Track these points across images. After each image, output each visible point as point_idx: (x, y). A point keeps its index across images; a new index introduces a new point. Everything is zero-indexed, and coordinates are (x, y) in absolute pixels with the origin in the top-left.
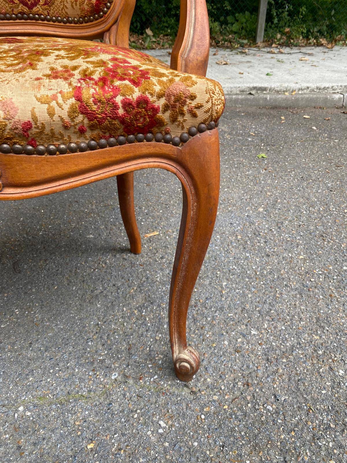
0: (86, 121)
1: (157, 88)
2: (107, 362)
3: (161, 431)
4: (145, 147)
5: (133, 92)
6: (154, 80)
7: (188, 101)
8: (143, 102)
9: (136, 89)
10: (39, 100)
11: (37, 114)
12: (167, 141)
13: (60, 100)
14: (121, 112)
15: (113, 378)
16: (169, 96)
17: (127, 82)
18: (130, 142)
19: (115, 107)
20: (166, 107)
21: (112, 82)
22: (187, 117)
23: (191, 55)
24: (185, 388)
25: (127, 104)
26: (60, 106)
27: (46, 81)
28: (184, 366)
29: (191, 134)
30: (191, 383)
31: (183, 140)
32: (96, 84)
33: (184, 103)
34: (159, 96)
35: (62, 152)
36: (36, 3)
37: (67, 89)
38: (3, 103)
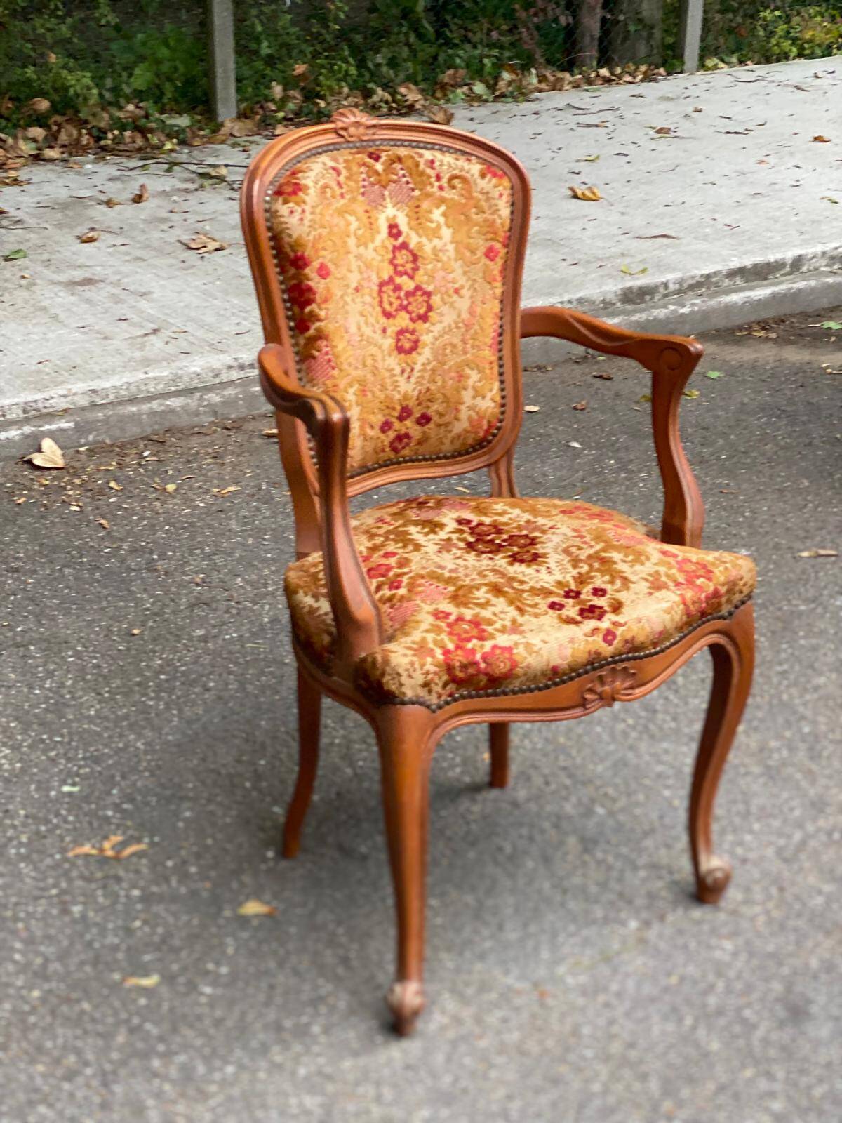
1: (720, 578)
4: (706, 627)
5: (708, 586)
7: (739, 583)
8: (715, 593)
9: (709, 584)
10: (664, 612)
11: (665, 623)
13: (675, 608)
14: (704, 605)
16: (729, 583)
17: (703, 580)
18: (700, 626)
19: (701, 602)
20: (726, 592)
22: (737, 594)
25: (707, 598)
26: (676, 613)
27: (656, 594)
31: (730, 614)
33: (736, 585)
34: (723, 585)
35: (667, 648)
36: (407, 444)
37: (677, 599)
38: (648, 621)
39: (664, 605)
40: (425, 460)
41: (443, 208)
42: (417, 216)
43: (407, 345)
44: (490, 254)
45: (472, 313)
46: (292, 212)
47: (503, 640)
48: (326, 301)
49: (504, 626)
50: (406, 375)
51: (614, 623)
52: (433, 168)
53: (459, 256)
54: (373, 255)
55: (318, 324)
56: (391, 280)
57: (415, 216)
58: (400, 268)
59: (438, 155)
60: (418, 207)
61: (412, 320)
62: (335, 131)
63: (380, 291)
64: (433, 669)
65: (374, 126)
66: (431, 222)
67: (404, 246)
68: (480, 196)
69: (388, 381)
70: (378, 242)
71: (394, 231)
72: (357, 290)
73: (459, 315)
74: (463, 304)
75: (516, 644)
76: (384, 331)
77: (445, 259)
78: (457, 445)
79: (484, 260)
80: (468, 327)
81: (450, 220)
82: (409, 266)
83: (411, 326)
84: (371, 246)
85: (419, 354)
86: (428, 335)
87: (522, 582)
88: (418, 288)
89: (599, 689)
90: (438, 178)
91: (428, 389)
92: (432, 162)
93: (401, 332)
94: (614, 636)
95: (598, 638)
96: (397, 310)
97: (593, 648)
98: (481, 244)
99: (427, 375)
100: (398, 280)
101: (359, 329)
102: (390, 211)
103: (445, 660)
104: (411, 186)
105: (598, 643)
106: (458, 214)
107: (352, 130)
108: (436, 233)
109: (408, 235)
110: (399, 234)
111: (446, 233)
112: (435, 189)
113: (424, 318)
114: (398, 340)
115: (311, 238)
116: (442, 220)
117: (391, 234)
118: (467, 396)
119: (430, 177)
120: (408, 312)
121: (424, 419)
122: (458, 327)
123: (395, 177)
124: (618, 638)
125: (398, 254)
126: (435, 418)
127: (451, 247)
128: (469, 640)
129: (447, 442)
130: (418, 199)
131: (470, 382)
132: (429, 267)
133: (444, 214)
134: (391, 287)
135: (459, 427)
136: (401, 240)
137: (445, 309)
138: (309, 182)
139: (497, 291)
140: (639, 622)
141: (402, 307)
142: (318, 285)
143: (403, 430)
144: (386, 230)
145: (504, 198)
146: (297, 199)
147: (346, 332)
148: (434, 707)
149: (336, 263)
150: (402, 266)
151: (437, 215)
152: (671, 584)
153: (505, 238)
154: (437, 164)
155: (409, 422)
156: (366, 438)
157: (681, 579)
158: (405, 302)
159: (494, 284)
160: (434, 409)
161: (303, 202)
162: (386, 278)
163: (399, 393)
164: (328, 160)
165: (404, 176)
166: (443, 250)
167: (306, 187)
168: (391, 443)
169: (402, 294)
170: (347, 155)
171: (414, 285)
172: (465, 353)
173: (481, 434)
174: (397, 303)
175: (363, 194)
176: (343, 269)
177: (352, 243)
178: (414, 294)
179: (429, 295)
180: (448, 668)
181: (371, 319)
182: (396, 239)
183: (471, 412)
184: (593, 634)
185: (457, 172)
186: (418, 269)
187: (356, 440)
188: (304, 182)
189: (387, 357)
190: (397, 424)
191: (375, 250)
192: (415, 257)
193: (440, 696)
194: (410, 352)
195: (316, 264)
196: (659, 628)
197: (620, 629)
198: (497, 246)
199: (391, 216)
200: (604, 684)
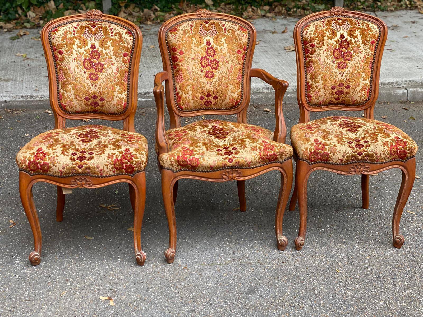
0: (261, 160)
1: (277, 151)
4: (273, 164)
5: (271, 152)
6: (276, 148)
8: (274, 154)
11: (252, 160)
12: (278, 163)
14: (269, 157)
16: (280, 152)
17: (270, 150)
18: (270, 164)
19: (268, 156)
20: (279, 155)
21: (267, 150)
22: (284, 156)
25: (270, 155)
26: (256, 157)
27: (252, 151)
28: (282, 242)
29: (285, 160)
31: (283, 162)
32: (263, 151)
33: (283, 153)
35: (255, 168)
36: (210, 104)
37: (257, 153)
38: (245, 158)
39: (253, 155)
40: (217, 109)
41: (225, 38)
42: (217, 40)
43: (210, 76)
44: (239, 52)
45: (231, 68)
46: (172, 36)
47: (197, 156)
48: (181, 61)
49: (199, 153)
50: (209, 84)
51: (233, 157)
53: (229, 52)
54: (201, 50)
55: (178, 67)
56: (206, 57)
57: (216, 40)
59: (227, 23)
60: (217, 37)
61: (212, 69)
62: (197, 15)
63: (201, 59)
64: (173, 161)
65: (210, 14)
66: (221, 42)
67: (212, 48)
68: (237, 35)
69: (203, 86)
70: (202, 46)
71: (208, 43)
72: (193, 59)
73: (227, 69)
74: (229, 65)
75: (200, 158)
76: (202, 71)
77: (224, 52)
78: (227, 106)
79: (236, 54)
80: (230, 72)
82: (212, 54)
83: (211, 70)
84: (200, 47)
85: (214, 79)
86: (217, 73)
87: (214, 143)
88: (214, 60)
89: (228, 175)
90: (225, 29)
91: (216, 89)
92: (224, 25)
93: (208, 72)
94: (232, 161)
95: (227, 160)
96: (207, 65)
97: (224, 163)
98: (236, 49)
99: (216, 85)
100: (208, 57)
101: (193, 70)
102: (208, 38)
103: (177, 159)
104: (216, 31)
106: (229, 41)
107: (202, 15)
108: (222, 45)
109: (213, 45)
110: (210, 44)
111: (225, 45)
112: (224, 32)
113: (216, 68)
114: (207, 74)
115: (178, 43)
116: (224, 42)
117: (207, 44)
118: (229, 92)
119: (222, 29)
120: (211, 66)
121: (216, 98)
122: (227, 72)
123: (211, 28)
124: (234, 161)
125: (209, 50)
126: (219, 97)
127: (226, 49)
128: (187, 155)
129: (224, 105)
130: (218, 35)
131: (230, 88)
132: (219, 54)
133: (225, 40)
134: (205, 59)
135: (227, 101)
136: (210, 46)
137: (223, 66)
138: (181, 28)
139: (240, 63)
140: (242, 158)
141: (209, 65)
142: (179, 57)
143: (209, 100)
144: (206, 43)
145: (245, 36)
146: (175, 33)
147: (188, 70)
148: (175, 171)
149: (186, 51)
150: (210, 53)
151: (223, 40)
152: (258, 149)
153: (245, 48)
154: (225, 25)
155: (210, 98)
156: (194, 100)
157: (262, 149)
158: (210, 64)
159: (240, 61)
160: (218, 95)
161: (177, 33)
162: (204, 56)
163: (207, 89)
164: (190, 23)
165: (214, 28)
166: (224, 50)
167: (179, 30)
168: (204, 103)
169: (209, 61)
170: (198, 22)
171: (213, 59)
172: (229, 80)
173: (234, 104)
174: (207, 63)
175: (199, 33)
176: (188, 53)
177: (193, 46)
178: (213, 61)
179: (218, 62)
180: (178, 161)
181: (197, 67)
182: (209, 46)
183: (230, 97)
184: (225, 159)
185: (231, 28)
186: (215, 55)
187: (191, 101)
188: (179, 28)
189: (202, 78)
190: (206, 98)
191: (201, 48)
192: (214, 51)
193: (176, 169)
194: (210, 78)
195: (179, 51)
196: (249, 161)
197: (235, 159)
198: (241, 50)
199: (208, 39)
200: (229, 174)
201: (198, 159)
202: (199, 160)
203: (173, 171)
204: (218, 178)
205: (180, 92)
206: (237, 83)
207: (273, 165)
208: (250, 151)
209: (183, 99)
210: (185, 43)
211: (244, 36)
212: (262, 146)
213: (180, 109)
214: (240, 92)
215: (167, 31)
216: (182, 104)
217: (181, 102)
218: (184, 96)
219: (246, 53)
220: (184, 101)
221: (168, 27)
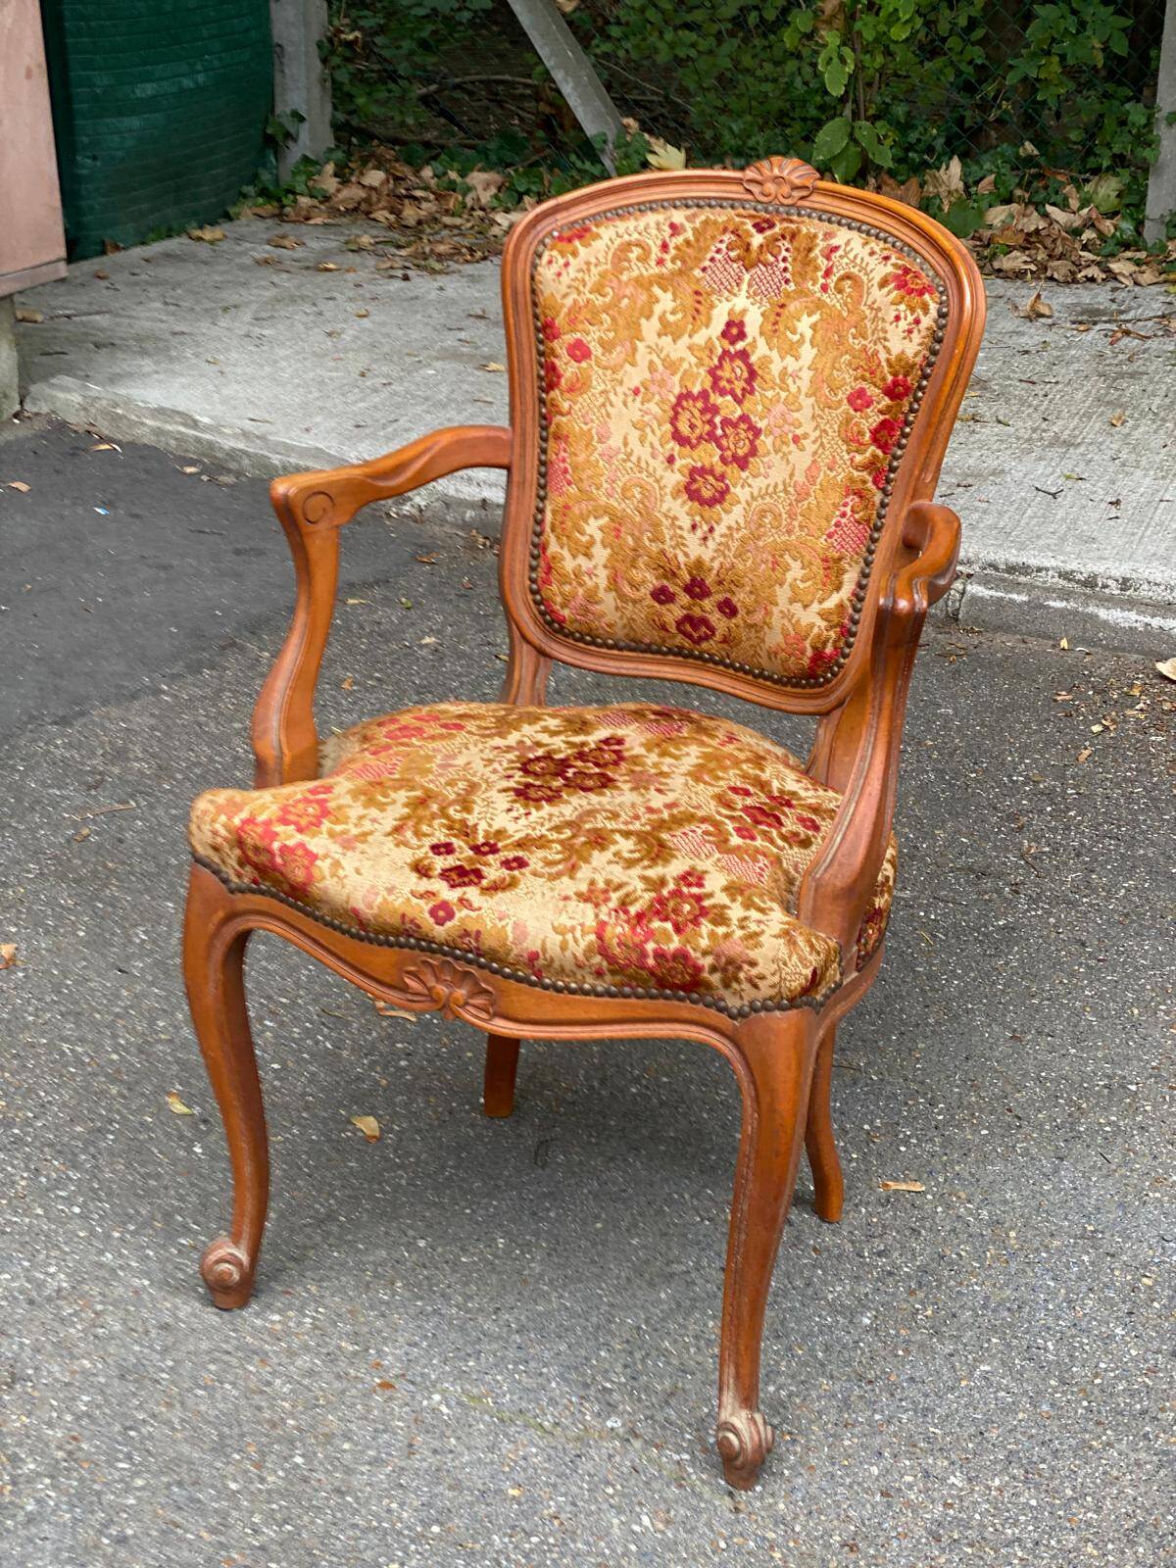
0: (605, 964)
1: (704, 943)
2: (616, 1396)
3: (636, 1528)
4: (687, 1010)
5: (670, 940)
6: (705, 929)
7: (746, 967)
8: (681, 956)
9: (676, 938)
10: (554, 929)
11: (548, 945)
12: (721, 1010)
13: (578, 934)
14: (651, 962)
15: (609, 1424)
16: (718, 957)
17: (669, 926)
18: (667, 998)
19: (644, 955)
20: (713, 969)
21: (650, 921)
22: (746, 986)
23: (827, 876)
24: (727, 1498)
25: (659, 955)
26: (576, 941)
27: (573, 904)
28: (727, 1438)
29: (754, 1009)
30: (743, 1496)
31: (741, 1014)
32: (628, 922)
33: (740, 968)
34: (705, 953)
35: (573, 992)
36: (707, 638)
37: (591, 922)
38: (516, 925)
39: (564, 920)
40: (741, 669)
41: (816, 317)
42: (777, 320)
43: (707, 493)
44: (859, 400)
45: (811, 478)
46: (553, 261)
48: (571, 390)
49: (345, 832)
50: (699, 533)
51: (465, 900)
52: (828, 258)
53: (813, 393)
54: (686, 354)
55: (559, 418)
56: (704, 395)
57: (772, 318)
58: (723, 383)
59: (855, 240)
60: (782, 306)
61: (723, 459)
62: (739, 182)
63: (679, 404)
65: (809, 188)
67: (744, 355)
68: (868, 312)
69: (667, 534)
70: (700, 338)
71: (734, 330)
72: (636, 392)
73: (792, 475)
74: (801, 459)
75: (326, 856)
76: (671, 460)
77: (793, 389)
78: (776, 666)
79: (845, 406)
81: (818, 337)
82: (739, 386)
83: (719, 468)
84: (686, 339)
85: (727, 512)
86: (744, 489)
87: (467, 809)
88: (744, 418)
89: (432, 982)
90: (828, 273)
91: (733, 566)
92: (838, 248)
93: (702, 471)
94: (450, 916)
95: (425, 906)
96: (700, 438)
97: (410, 913)
98: (849, 382)
99: (734, 545)
100: (716, 399)
101: (626, 444)
102: (741, 302)
103: (241, 830)
104: (788, 275)
105: (422, 911)
106: (831, 333)
107: (770, 187)
108: (792, 350)
109: (755, 341)
110: (742, 335)
111: (808, 353)
112: (817, 287)
113: (742, 463)
114: (693, 480)
115: (569, 302)
116: (809, 333)
117: (725, 334)
118: (783, 594)
119: (817, 268)
120: (720, 446)
121: (728, 608)
122: (786, 491)
123: (771, 259)
124: (456, 922)
125: (727, 365)
126: (742, 612)
127: (807, 375)
128: (288, 823)
129: (765, 655)
130: (788, 295)
131: (790, 576)
132: (770, 394)
133: (814, 327)
134: (700, 405)
135: (774, 639)
136: (740, 345)
137: (775, 458)
138: (608, 236)
139: (858, 458)
140: (500, 919)
141: (711, 436)
142: (568, 368)
143: (697, 612)
144: (721, 327)
145: (903, 325)
146: (567, 247)
147: (600, 441)
148: (233, 886)
149: (607, 346)
150: (729, 381)
151: (804, 325)
152: (613, 904)
153: (895, 383)
154: (840, 252)
155: (707, 604)
156: (622, 596)
157: (633, 910)
158: (719, 432)
159: (854, 446)
160: (740, 598)
161: (575, 254)
162: (696, 390)
163: (686, 555)
164: (678, 216)
165: (785, 260)
166: (795, 376)
167: (598, 236)
168: (679, 624)
169: (717, 420)
170: (721, 216)
171: (739, 413)
172: (789, 532)
173: (806, 662)
174: (703, 429)
175: (704, 269)
176: (617, 354)
177: (650, 328)
178: (735, 425)
179: (757, 432)
180: (240, 843)
181: (650, 437)
182: (733, 343)
183: (786, 622)
184: (421, 897)
185: (855, 271)
186: (752, 392)
187: (601, 594)
188: (602, 231)
189: (668, 498)
190: (684, 599)
191: (690, 348)
192: (752, 374)
193: (239, 875)
194: (711, 502)
195: (569, 338)
196: (532, 944)
197: (465, 912)
198: (873, 391)
199: (738, 309)
200: (438, 980)
201: (314, 857)
202: (318, 863)
203: (225, 881)
204: (387, 979)
205: (552, 539)
206: (825, 560)
207: (685, 1014)
208: (566, 898)
209: (564, 579)
210: (606, 309)
211: (897, 318)
212: (649, 896)
213: (554, 625)
214: (841, 606)
215: (550, 233)
216: (559, 599)
217: (554, 588)
218: (569, 564)
219: (912, 411)
220: (567, 588)
221: (562, 218)
